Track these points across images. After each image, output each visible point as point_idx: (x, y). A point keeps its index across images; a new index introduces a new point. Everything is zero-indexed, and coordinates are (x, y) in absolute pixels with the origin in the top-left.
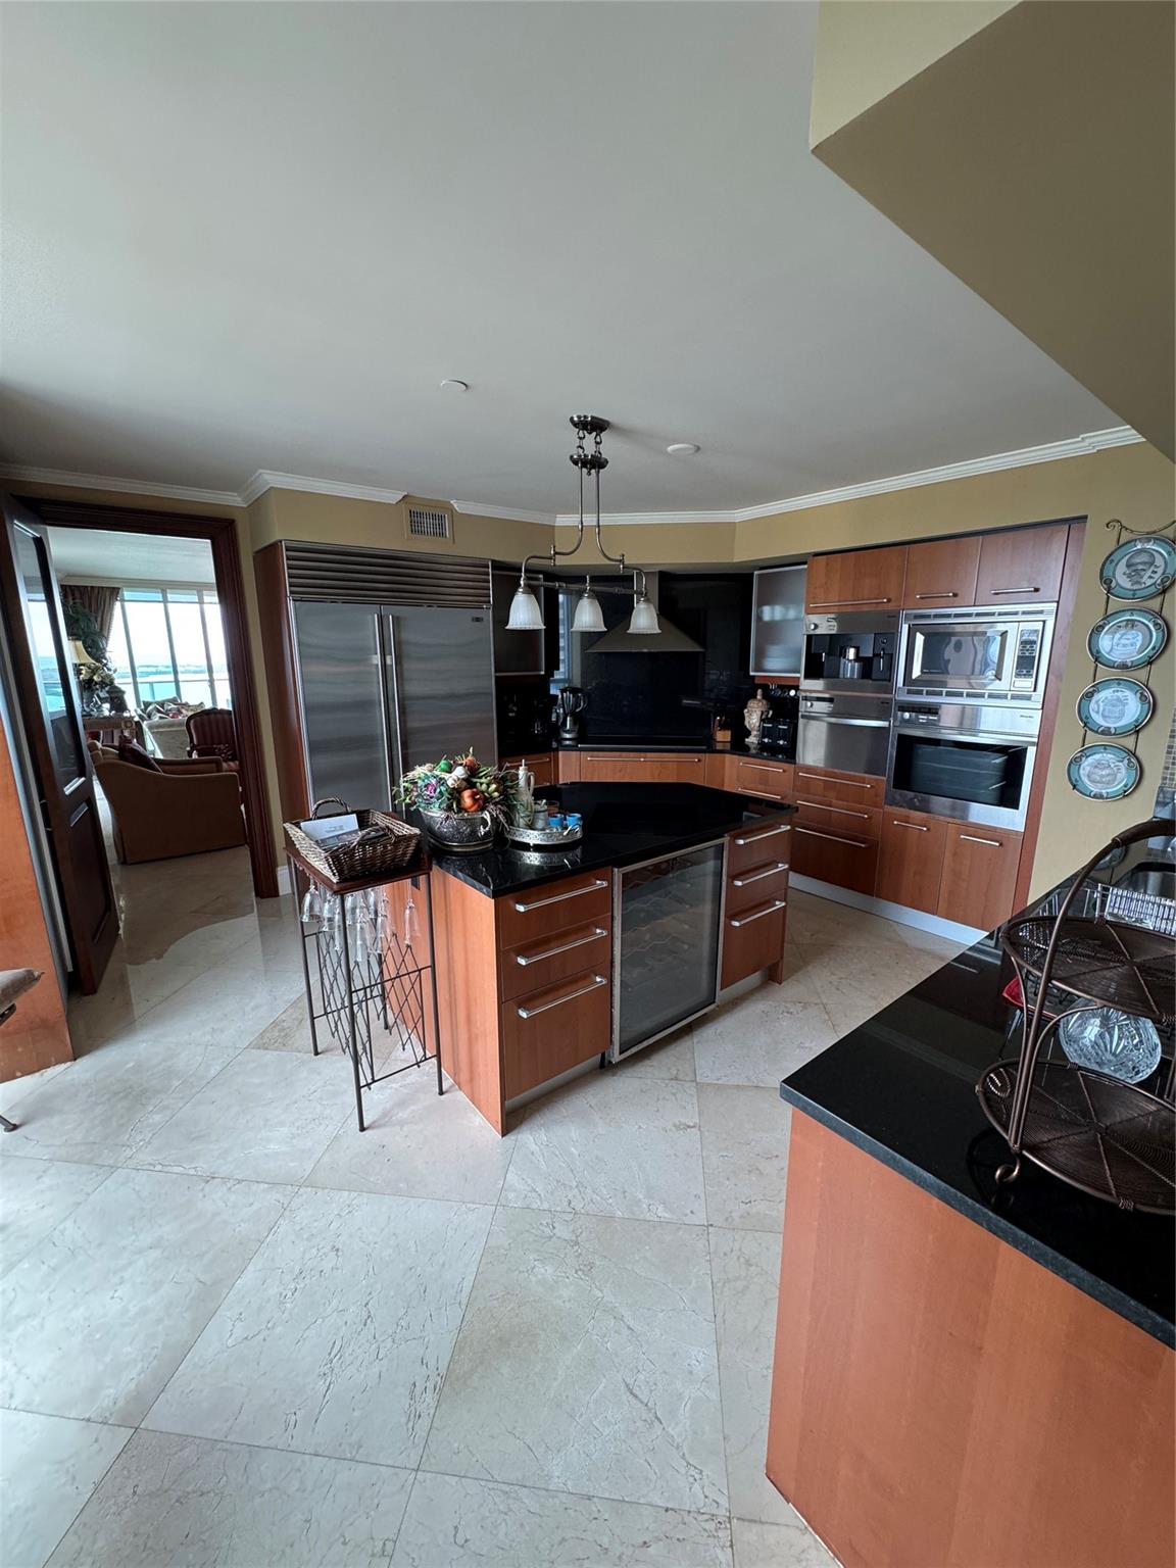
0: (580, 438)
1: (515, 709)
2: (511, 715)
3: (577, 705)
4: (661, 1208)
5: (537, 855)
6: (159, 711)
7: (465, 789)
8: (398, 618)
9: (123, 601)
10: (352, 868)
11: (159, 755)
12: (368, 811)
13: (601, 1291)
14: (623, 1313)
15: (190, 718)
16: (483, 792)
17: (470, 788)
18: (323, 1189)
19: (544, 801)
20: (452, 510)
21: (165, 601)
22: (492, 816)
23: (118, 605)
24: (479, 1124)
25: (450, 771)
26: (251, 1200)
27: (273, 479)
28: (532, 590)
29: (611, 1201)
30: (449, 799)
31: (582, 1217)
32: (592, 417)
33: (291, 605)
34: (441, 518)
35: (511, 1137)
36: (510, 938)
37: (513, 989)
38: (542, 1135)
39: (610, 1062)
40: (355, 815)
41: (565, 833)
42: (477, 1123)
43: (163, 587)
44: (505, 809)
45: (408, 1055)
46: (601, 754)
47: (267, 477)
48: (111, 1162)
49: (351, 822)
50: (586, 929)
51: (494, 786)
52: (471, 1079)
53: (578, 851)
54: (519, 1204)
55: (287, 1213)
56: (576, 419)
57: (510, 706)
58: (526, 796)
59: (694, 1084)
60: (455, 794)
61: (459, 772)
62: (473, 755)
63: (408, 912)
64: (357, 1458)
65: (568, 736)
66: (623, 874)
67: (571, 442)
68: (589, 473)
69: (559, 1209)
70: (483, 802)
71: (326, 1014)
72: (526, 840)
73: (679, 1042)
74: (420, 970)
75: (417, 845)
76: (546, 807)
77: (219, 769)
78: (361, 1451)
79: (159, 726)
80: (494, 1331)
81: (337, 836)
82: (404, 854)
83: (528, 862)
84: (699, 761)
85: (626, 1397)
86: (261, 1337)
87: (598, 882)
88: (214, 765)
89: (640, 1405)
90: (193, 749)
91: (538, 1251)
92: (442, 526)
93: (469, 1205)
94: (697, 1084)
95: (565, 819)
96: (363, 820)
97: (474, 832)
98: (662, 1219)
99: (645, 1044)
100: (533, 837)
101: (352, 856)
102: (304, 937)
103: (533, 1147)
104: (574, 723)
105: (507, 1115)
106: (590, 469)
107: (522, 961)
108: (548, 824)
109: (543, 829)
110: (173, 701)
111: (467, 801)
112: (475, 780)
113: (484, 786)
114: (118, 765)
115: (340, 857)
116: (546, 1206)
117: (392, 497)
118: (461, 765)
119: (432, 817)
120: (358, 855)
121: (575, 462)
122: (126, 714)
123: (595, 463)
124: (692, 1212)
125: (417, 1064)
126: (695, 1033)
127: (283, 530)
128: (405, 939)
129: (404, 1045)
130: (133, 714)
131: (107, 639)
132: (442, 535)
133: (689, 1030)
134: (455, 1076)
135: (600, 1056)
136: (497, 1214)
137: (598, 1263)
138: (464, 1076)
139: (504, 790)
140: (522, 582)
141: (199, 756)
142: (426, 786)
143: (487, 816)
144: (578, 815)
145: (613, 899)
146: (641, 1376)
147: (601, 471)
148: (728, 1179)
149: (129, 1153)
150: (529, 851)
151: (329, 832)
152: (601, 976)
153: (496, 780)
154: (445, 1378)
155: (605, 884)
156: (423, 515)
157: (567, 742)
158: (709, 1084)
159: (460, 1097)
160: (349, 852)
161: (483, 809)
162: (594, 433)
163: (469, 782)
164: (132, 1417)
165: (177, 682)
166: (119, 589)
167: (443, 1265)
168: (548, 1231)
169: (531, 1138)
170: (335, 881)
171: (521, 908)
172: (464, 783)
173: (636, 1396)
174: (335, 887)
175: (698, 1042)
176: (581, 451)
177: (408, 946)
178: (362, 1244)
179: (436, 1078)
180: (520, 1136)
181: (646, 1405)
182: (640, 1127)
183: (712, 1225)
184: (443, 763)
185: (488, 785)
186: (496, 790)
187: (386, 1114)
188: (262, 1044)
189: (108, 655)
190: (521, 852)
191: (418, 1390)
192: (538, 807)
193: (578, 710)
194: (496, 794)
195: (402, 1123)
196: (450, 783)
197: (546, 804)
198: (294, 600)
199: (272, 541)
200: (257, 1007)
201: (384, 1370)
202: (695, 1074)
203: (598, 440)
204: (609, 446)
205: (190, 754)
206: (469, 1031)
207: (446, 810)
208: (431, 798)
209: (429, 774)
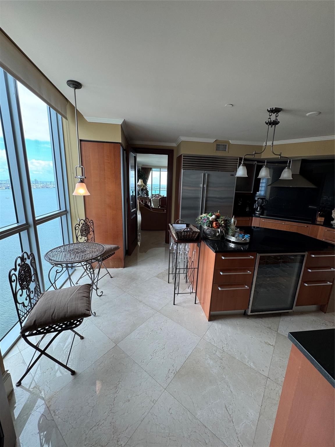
0: (270, 116)
1: (241, 203)
2: (239, 204)
3: (262, 203)
4: (252, 364)
5: (233, 244)
6: (155, 197)
7: (214, 222)
8: (209, 174)
9: (152, 171)
10: (181, 237)
11: (153, 207)
12: (189, 224)
13: (225, 376)
14: (230, 386)
15: (160, 199)
16: (219, 223)
17: (216, 221)
18: (162, 314)
19: (239, 229)
20: (229, 143)
21: (160, 171)
22: (221, 230)
23: (151, 172)
24: (203, 315)
25: (211, 216)
26: (147, 310)
27: (183, 139)
28: (245, 165)
29: (236, 353)
30: (209, 224)
31: (225, 353)
32: (275, 108)
33: (182, 170)
34: (226, 146)
35: (211, 323)
36: (219, 266)
37: (217, 281)
38: (220, 326)
39: (247, 314)
40: (186, 225)
41: (243, 240)
42: (202, 315)
43: (160, 167)
44: (225, 229)
45: (189, 291)
46: (268, 219)
47: (181, 138)
48: (125, 290)
49: (184, 226)
50: (245, 270)
51: (223, 222)
52: (203, 303)
53: (247, 246)
54: (208, 341)
55: (153, 316)
56: (269, 109)
57: (239, 202)
58: (233, 227)
59: (276, 333)
60: (211, 222)
61: (214, 217)
62: (219, 213)
63: (194, 252)
64: (153, 377)
65: (257, 213)
66: (260, 256)
67: (266, 117)
68: (272, 127)
69: (219, 347)
70: (219, 226)
71: (172, 274)
72: (231, 240)
73: (274, 318)
74: (194, 268)
75: (198, 234)
76: (239, 231)
77: (164, 211)
78: (154, 376)
79: (154, 200)
80: (192, 369)
81: (180, 229)
82: (195, 236)
83: (230, 246)
84: (307, 227)
85: (224, 409)
86: (141, 340)
87: (251, 256)
88: (163, 210)
89: (228, 414)
90: (159, 206)
91: (210, 355)
92: (225, 148)
93: (195, 334)
94: (278, 333)
95: (245, 236)
96: (188, 226)
97: (215, 234)
98: (251, 367)
99: (261, 313)
100: (233, 239)
101: (181, 234)
102: (170, 253)
103: (216, 327)
104: (260, 209)
105: (210, 316)
106: (272, 125)
107: (221, 273)
108: (239, 236)
109: (236, 237)
110: (158, 194)
111: (214, 225)
112: (218, 220)
113: (220, 221)
114: (143, 207)
115: (178, 233)
116: (215, 345)
117: (212, 141)
118: (215, 215)
119: (204, 228)
120: (183, 234)
121: (267, 124)
122: (149, 197)
123: (275, 123)
124: (263, 370)
125: (191, 293)
126: (281, 317)
127: (183, 152)
128: (192, 259)
129: (188, 287)
130: (150, 197)
131: (148, 180)
132: (225, 150)
133: (280, 315)
134: (200, 300)
135: (244, 311)
136: (201, 340)
137: (226, 368)
138: (202, 302)
139: (226, 224)
140: (242, 163)
141: (160, 207)
142: (204, 219)
143: (219, 230)
144: (249, 235)
145: (255, 263)
146: (230, 406)
147: (276, 125)
148: (280, 367)
149: (128, 290)
150: (231, 243)
151: (179, 228)
152: (248, 286)
153: (224, 220)
154: (177, 373)
155: (253, 257)
156: (220, 145)
157: (257, 215)
158: (282, 335)
159: (200, 306)
160: (181, 233)
161: (218, 228)
162: (276, 113)
163: (216, 220)
164: (116, 342)
165: (160, 190)
166: (151, 168)
167: (184, 346)
168: (214, 352)
169: (216, 325)
170: (177, 240)
171: (223, 258)
172: (215, 220)
173: (227, 411)
174: (176, 241)
175: (282, 320)
176: (269, 120)
177: (193, 261)
178: (167, 331)
179: (195, 298)
180: (213, 323)
181: (230, 415)
182: (252, 337)
183: (269, 378)
184: (210, 214)
185: (221, 221)
186: (223, 223)
187: (180, 303)
188: (158, 277)
189: (147, 183)
190: (229, 243)
191: (170, 371)
192: (236, 231)
193: (262, 205)
194: (223, 224)
195: (184, 307)
196: (210, 219)
197: (239, 230)
198: (183, 169)
199: (181, 154)
200: (159, 268)
201: (164, 362)
202: (278, 330)
203: (277, 115)
204: (281, 117)
205: (159, 207)
206: (205, 289)
207: (208, 227)
208: (205, 222)
209: (205, 216)
